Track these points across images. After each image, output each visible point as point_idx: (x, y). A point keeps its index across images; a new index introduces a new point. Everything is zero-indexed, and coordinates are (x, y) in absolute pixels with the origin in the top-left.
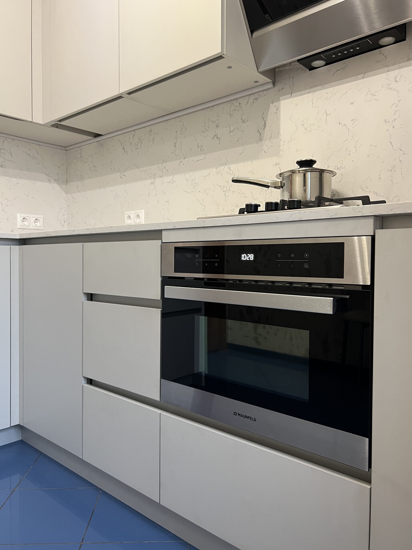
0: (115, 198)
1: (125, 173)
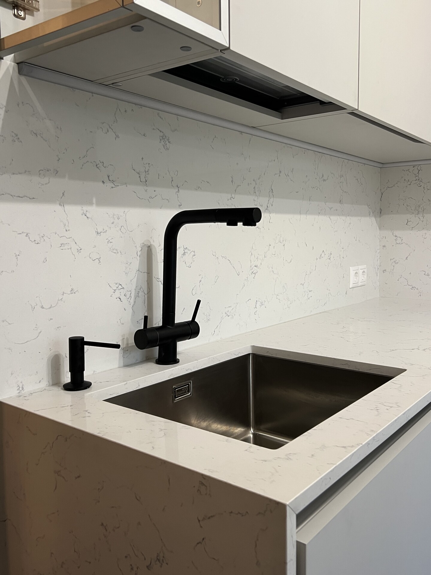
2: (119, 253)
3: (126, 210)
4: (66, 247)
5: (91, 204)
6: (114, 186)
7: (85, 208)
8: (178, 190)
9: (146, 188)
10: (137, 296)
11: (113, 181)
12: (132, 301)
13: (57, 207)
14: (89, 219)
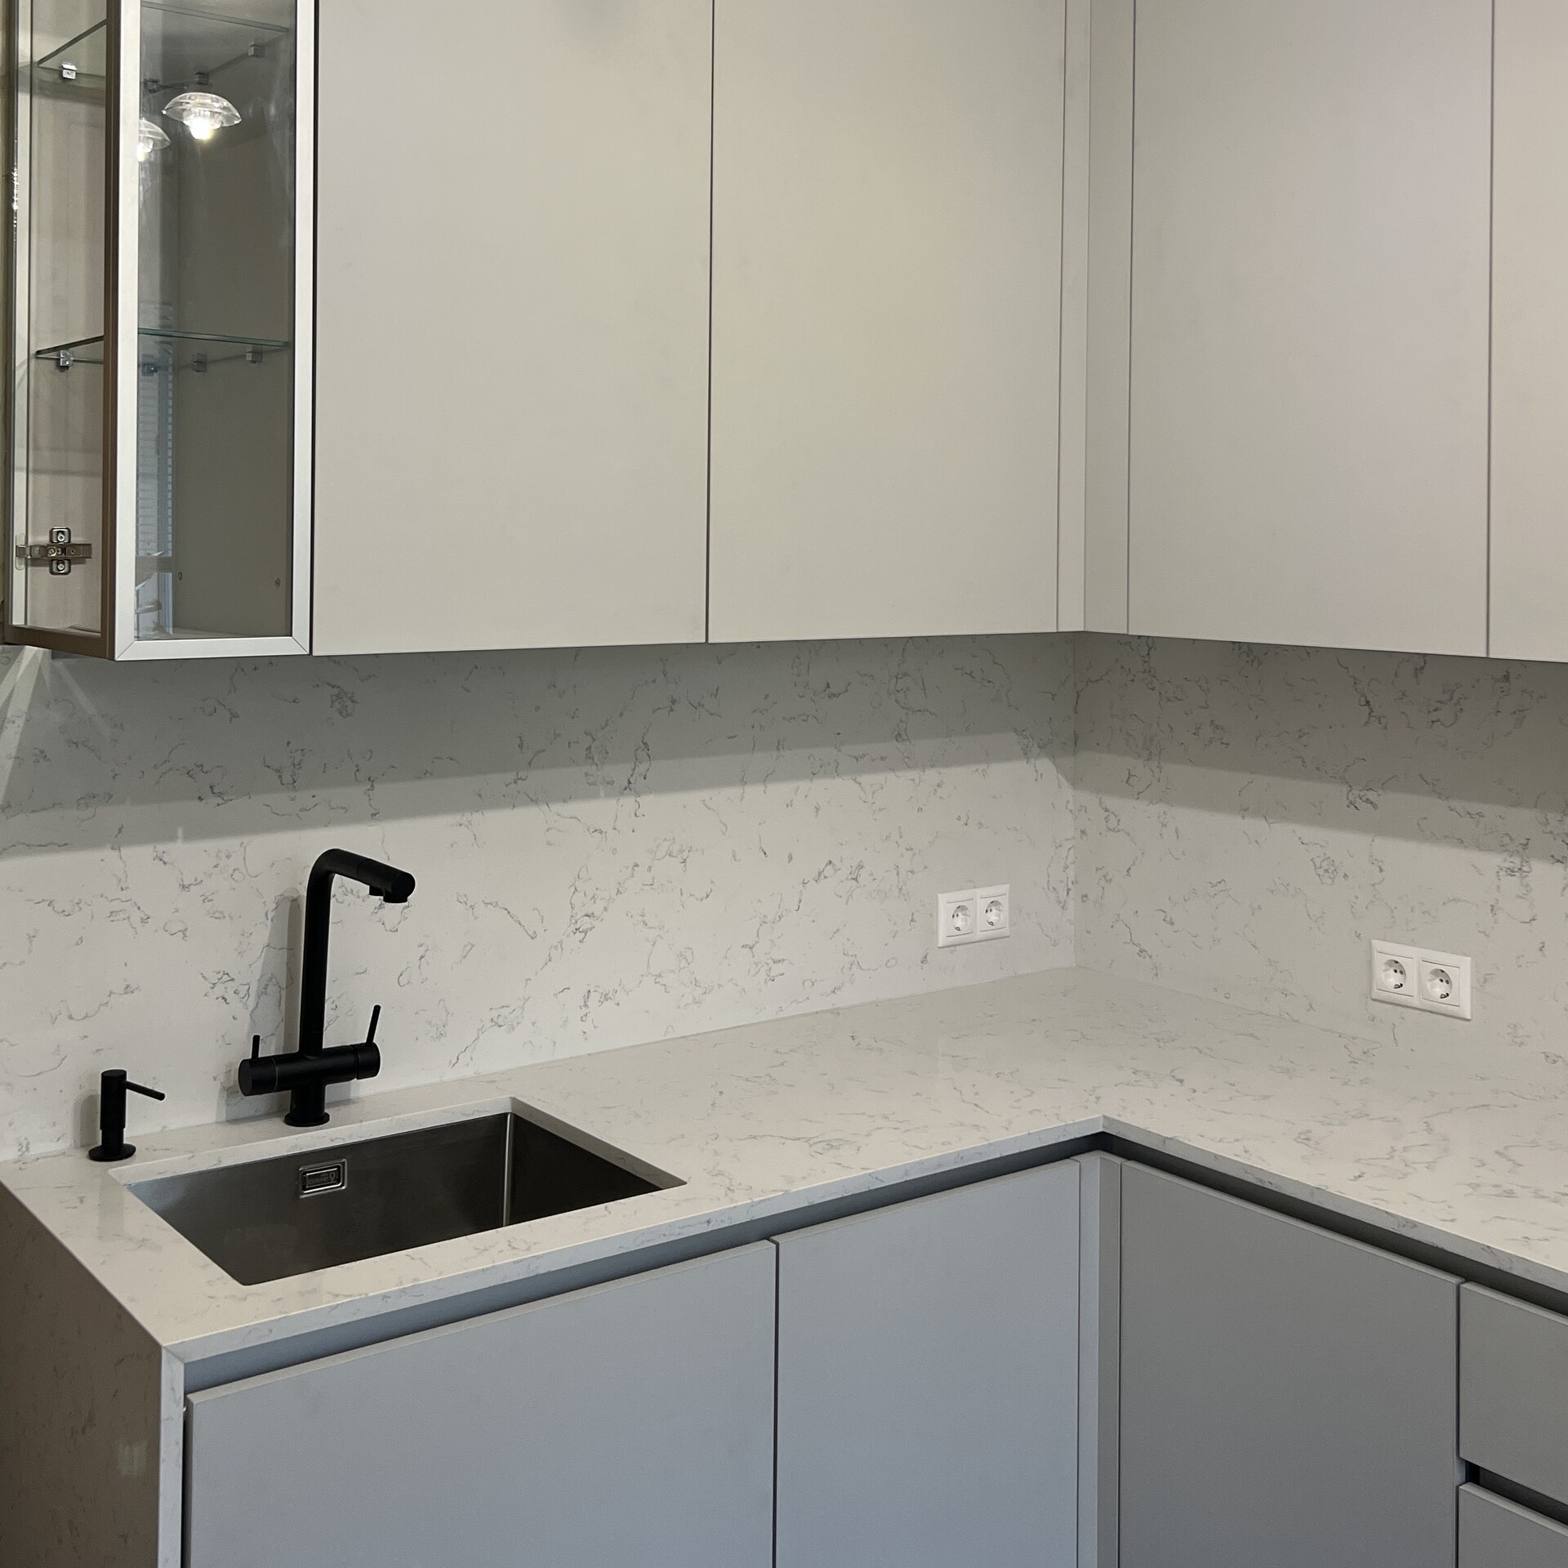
0: (1321, 872)
1: (1372, 795)
2: (227, 918)
3: (246, 839)
4: (122, 916)
5: (172, 838)
6: (220, 801)
7: (161, 847)
8: (372, 786)
9: (292, 794)
10: (263, 992)
11: (220, 794)
12: (251, 1003)
13: (108, 853)
14: (168, 865)
